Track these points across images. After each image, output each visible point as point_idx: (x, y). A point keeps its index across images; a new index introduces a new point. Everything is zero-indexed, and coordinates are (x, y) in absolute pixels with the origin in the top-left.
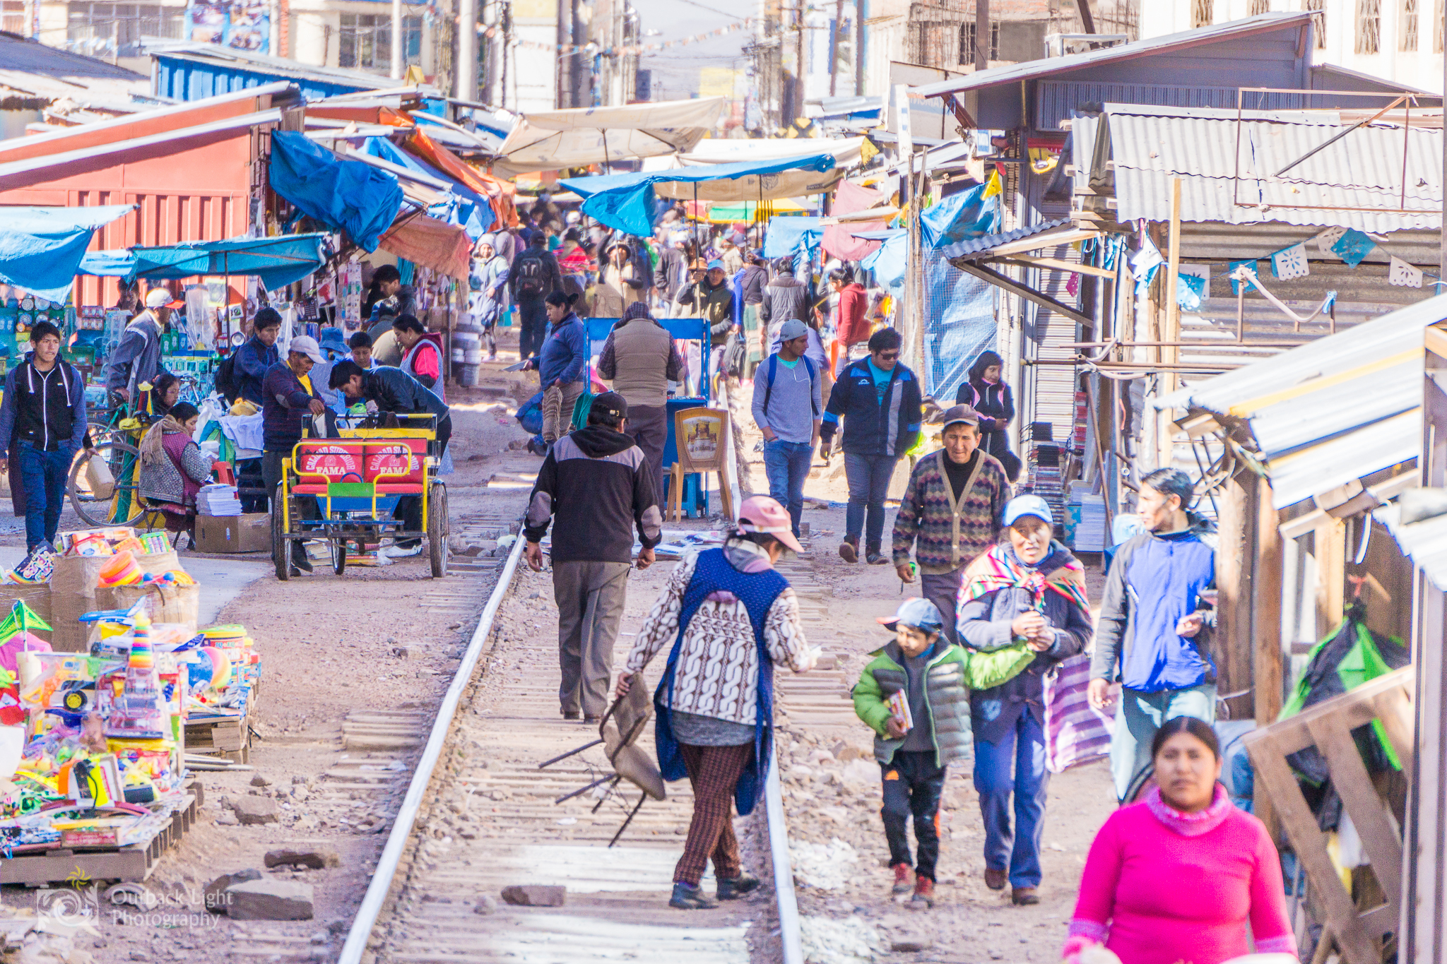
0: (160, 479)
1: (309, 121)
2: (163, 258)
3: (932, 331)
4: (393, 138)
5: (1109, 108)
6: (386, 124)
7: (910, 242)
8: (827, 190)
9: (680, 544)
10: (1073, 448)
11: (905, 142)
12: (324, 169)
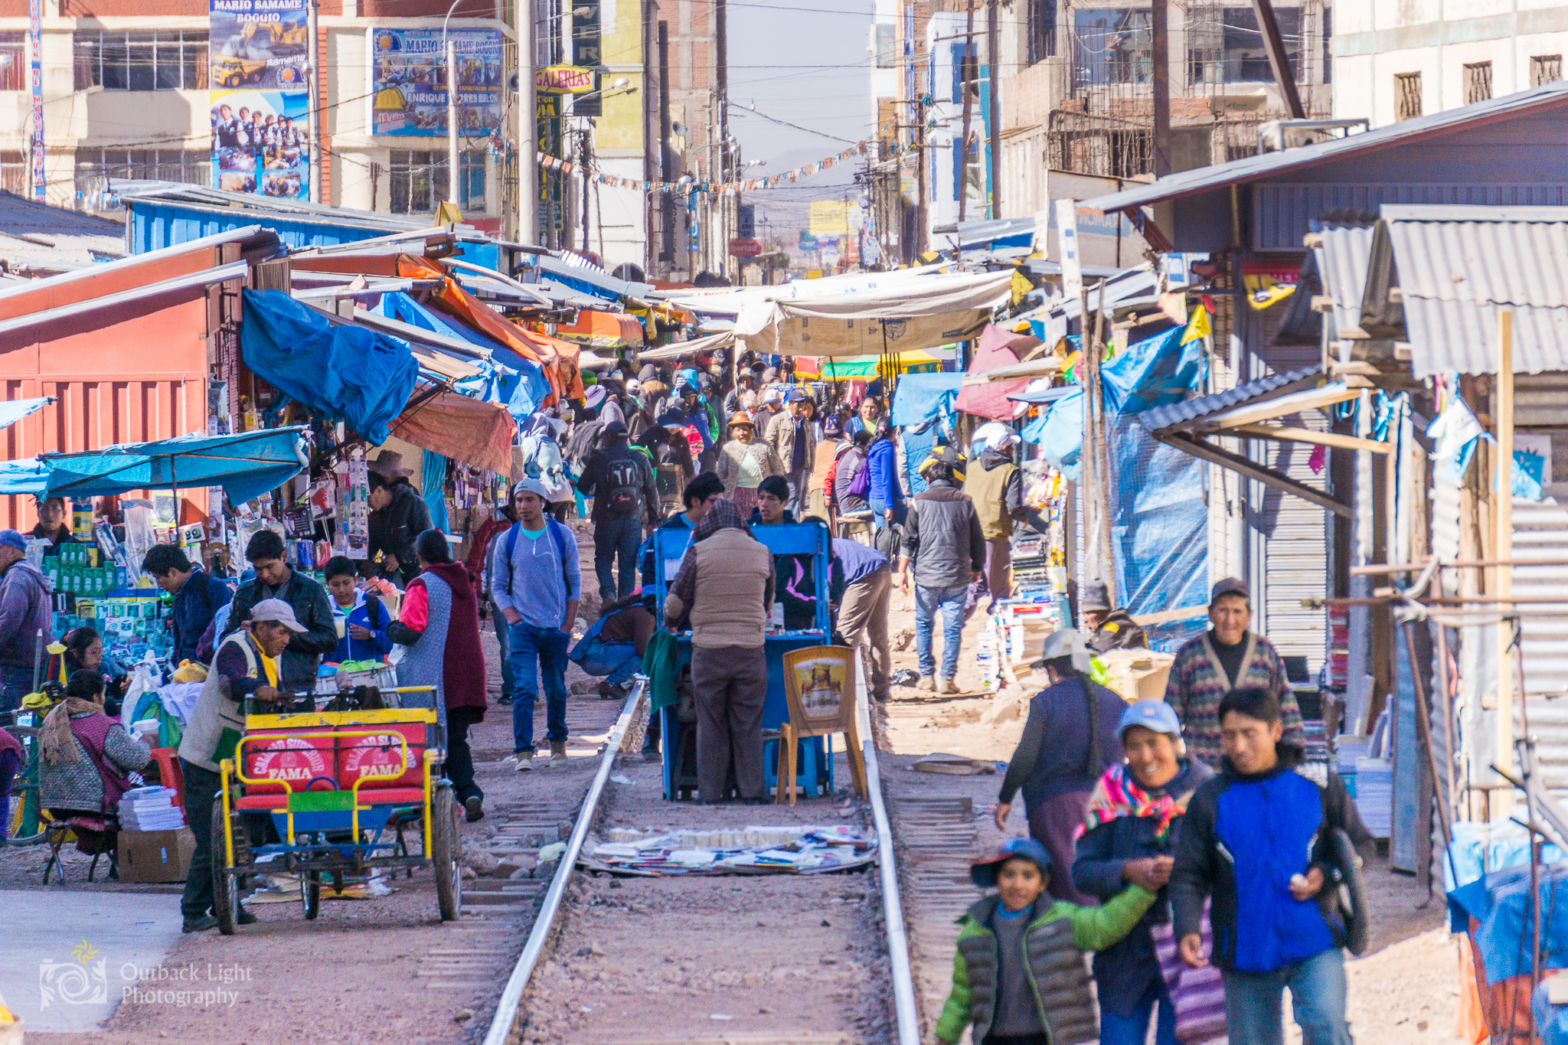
0: (70, 781)
1: (296, 275)
2: (88, 467)
3: (1121, 523)
4: (415, 293)
5: (1389, 212)
6: (406, 276)
7: (1086, 405)
8: (967, 338)
9: (795, 849)
10: (1329, 682)
11: (1071, 272)
12: (314, 337)
